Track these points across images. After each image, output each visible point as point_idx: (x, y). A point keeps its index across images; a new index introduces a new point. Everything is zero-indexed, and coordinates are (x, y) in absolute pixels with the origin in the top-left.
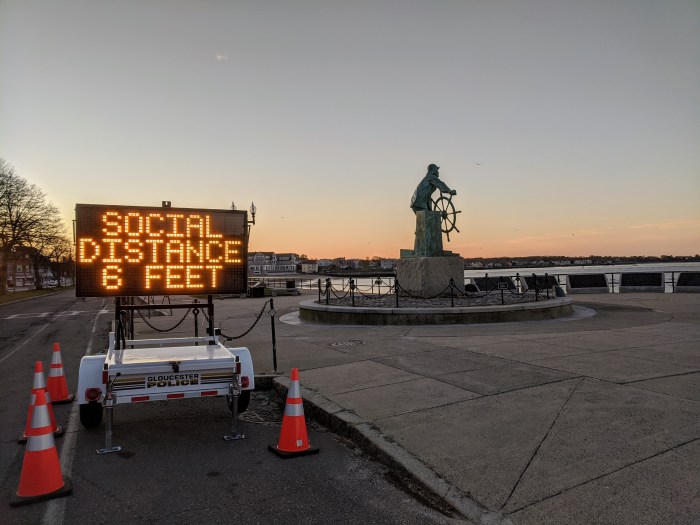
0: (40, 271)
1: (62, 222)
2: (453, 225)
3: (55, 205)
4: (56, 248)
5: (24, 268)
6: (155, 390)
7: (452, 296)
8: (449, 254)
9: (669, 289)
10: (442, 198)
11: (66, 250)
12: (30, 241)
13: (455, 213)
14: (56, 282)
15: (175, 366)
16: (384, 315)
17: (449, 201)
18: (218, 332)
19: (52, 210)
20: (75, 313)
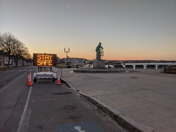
0: (24, 61)
1: (29, 51)
2: (103, 54)
3: (27, 47)
4: (27, 57)
5: (20, 60)
6: (42, 77)
7: (99, 68)
8: (102, 60)
9: (157, 68)
10: (101, 49)
11: (29, 57)
12: (22, 55)
13: (103, 52)
14: (27, 64)
15: (45, 74)
16: (86, 71)
17: (102, 50)
18: (52, 71)
19: (26, 48)
20: (32, 70)
